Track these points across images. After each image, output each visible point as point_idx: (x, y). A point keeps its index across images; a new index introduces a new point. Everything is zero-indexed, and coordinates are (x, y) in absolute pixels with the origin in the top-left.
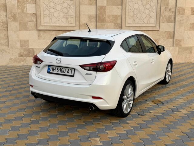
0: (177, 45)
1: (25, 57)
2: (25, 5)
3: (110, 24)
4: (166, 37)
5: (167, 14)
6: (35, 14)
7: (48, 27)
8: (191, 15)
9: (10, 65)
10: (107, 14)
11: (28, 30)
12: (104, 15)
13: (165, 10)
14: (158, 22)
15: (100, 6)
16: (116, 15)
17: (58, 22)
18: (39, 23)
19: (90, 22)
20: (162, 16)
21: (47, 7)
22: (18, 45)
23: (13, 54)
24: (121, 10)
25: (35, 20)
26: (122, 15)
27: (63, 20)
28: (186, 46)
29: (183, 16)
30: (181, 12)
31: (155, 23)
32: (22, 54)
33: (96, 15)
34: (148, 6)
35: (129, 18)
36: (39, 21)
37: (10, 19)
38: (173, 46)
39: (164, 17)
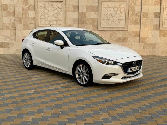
0: (142, 42)
2: (28, 12)
3: (89, 25)
4: (134, 35)
5: (134, 17)
6: (34, 18)
8: (154, 18)
10: (87, 18)
12: (84, 19)
13: (132, 15)
14: (127, 24)
15: (81, 12)
16: (94, 19)
18: (37, 24)
19: (74, 24)
20: (130, 19)
21: (43, 13)
23: (18, 46)
24: (97, 15)
25: (34, 23)
26: (98, 19)
27: (54, 22)
28: (151, 42)
29: (147, 19)
30: (145, 16)
31: (124, 25)
33: (79, 19)
34: (118, 12)
35: (104, 21)
36: (37, 23)
37: (17, 22)
38: (139, 42)
39: (132, 20)
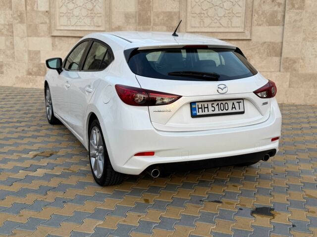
0: (287, 69)
1: (34, 76)
3: (161, 27)
4: (266, 53)
5: (267, 8)
6: (48, 13)
7: (66, 32)
9: (17, 86)
10: (155, 10)
11: (38, 36)
12: (149, 12)
13: (264, 2)
14: (249, 25)
16: (170, 13)
17: (79, 24)
19: (127, 25)
20: (257, 13)
21: (64, 2)
22: (26, 57)
24: (178, 3)
25: (48, 22)
26: (179, 12)
27: (86, 21)
29: (301, 13)
30: (297, 4)
31: (243, 26)
32: (30, 70)
33: (136, 12)
35: (194, 17)
36: (53, 22)
37: (16, 20)
38: (280, 71)
39: (262, 14)
